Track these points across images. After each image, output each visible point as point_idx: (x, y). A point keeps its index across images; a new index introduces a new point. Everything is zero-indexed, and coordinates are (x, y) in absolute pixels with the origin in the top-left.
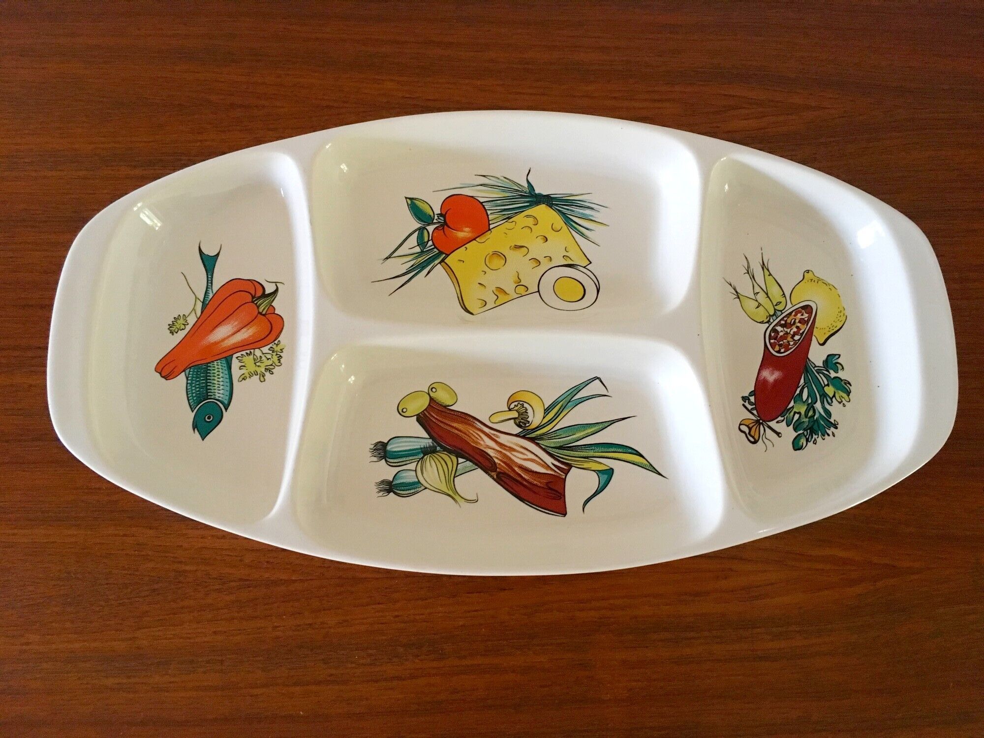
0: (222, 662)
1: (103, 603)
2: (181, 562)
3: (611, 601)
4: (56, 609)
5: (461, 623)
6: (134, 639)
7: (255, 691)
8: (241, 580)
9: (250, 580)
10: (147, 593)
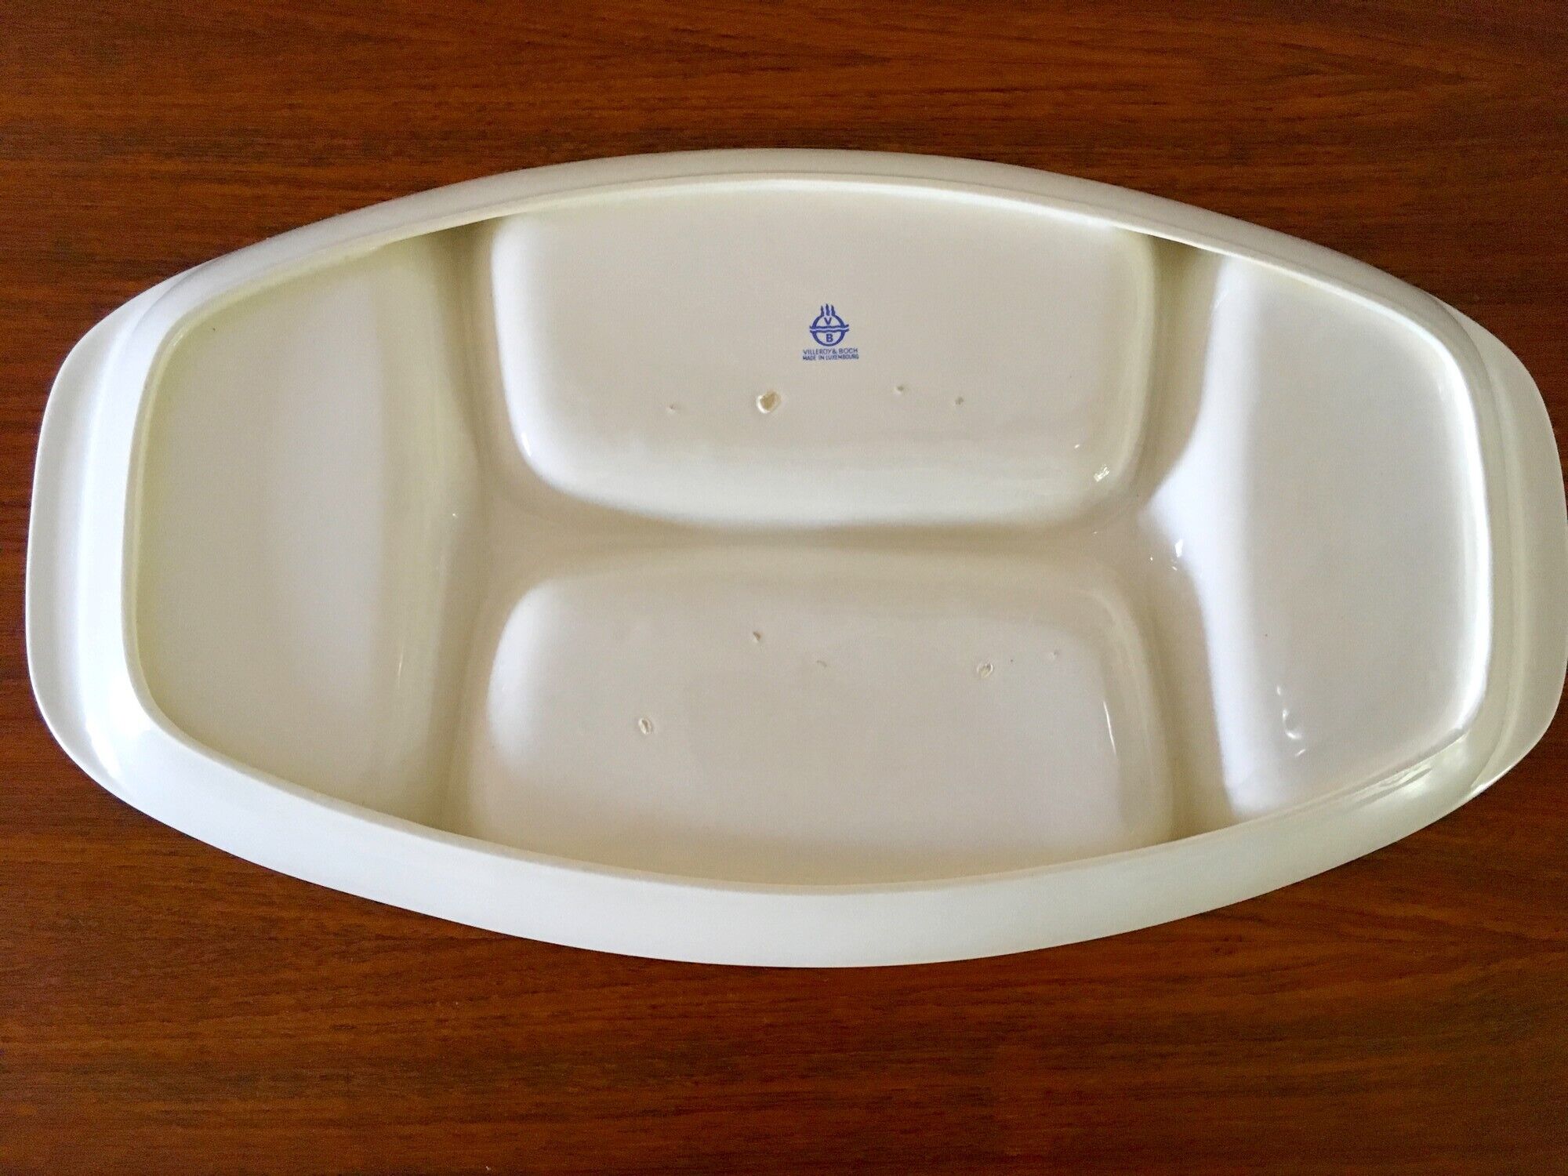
0: (348, 1079)
1: (135, 972)
2: (271, 904)
3: (1029, 989)
4: (54, 981)
5: (766, 1021)
6: (190, 1036)
7: (407, 1130)
8: (379, 937)
9: (395, 939)
10: (213, 956)
